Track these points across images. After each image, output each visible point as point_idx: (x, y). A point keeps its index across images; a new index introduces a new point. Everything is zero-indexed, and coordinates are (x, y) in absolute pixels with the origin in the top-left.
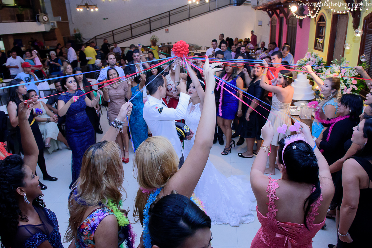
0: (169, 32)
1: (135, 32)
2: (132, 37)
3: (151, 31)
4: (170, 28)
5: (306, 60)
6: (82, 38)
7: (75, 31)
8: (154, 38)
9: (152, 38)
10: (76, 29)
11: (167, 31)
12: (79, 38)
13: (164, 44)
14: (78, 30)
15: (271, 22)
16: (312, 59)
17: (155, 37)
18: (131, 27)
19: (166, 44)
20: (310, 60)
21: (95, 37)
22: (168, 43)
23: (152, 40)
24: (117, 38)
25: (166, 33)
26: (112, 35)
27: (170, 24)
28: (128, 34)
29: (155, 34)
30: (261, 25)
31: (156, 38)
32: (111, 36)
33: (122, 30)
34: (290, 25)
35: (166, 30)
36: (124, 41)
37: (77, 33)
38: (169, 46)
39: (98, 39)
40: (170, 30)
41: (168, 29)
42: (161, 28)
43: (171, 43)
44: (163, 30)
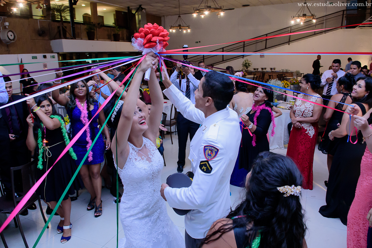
0: (264, 57)
2: (224, 61)
8: (247, 62)
9: (245, 62)
13: (258, 69)
18: (222, 51)
19: (260, 70)
22: (262, 69)
23: (244, 64)
25: (261, 57)
26: (203, 58)
27: (266, 48)
31: (249, 62)
38: (263, 71)
43: (265, 69)
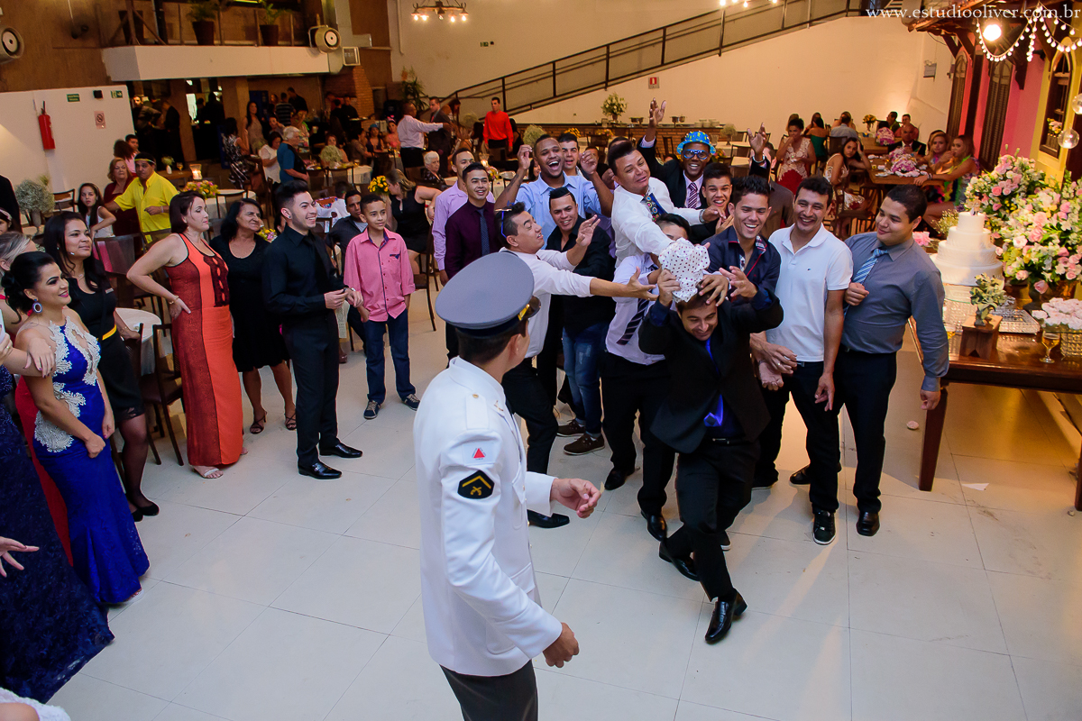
0: (657, 87)
1: (564, 83)
2: (556, 97)
3: (609, 84)
4: (664, 75)
5: (996, 177)
6: (421, 95)
7: (404, 74)
8: (614, 101)
9: (609, 102)
10: (408, 69)
11: (654, 83)
12: (413, 95)
13: (641, 120)
14: (412, 72)
15: (954, 69)
16: (1009, 175)
17: (616, 98)
18: (553, 70)
20: (1005, 179)
21: (456, 93)
23: (608, 106)
24: (513, 99)
25: (650, 88)
26: (501, 89)
28: (545, 88)
29: (618, 91)
30: (934, 77)
31: (620, 102)
32: (499, 92)
33: (528, 77)
34: (996, 80)
35: (651, 79)
36: (531, 106)
37: (410, 80)
39: (461, 98)
40: (661, 82)
41: (655, 79)
42: (639, 73)
44: (644, 80)
